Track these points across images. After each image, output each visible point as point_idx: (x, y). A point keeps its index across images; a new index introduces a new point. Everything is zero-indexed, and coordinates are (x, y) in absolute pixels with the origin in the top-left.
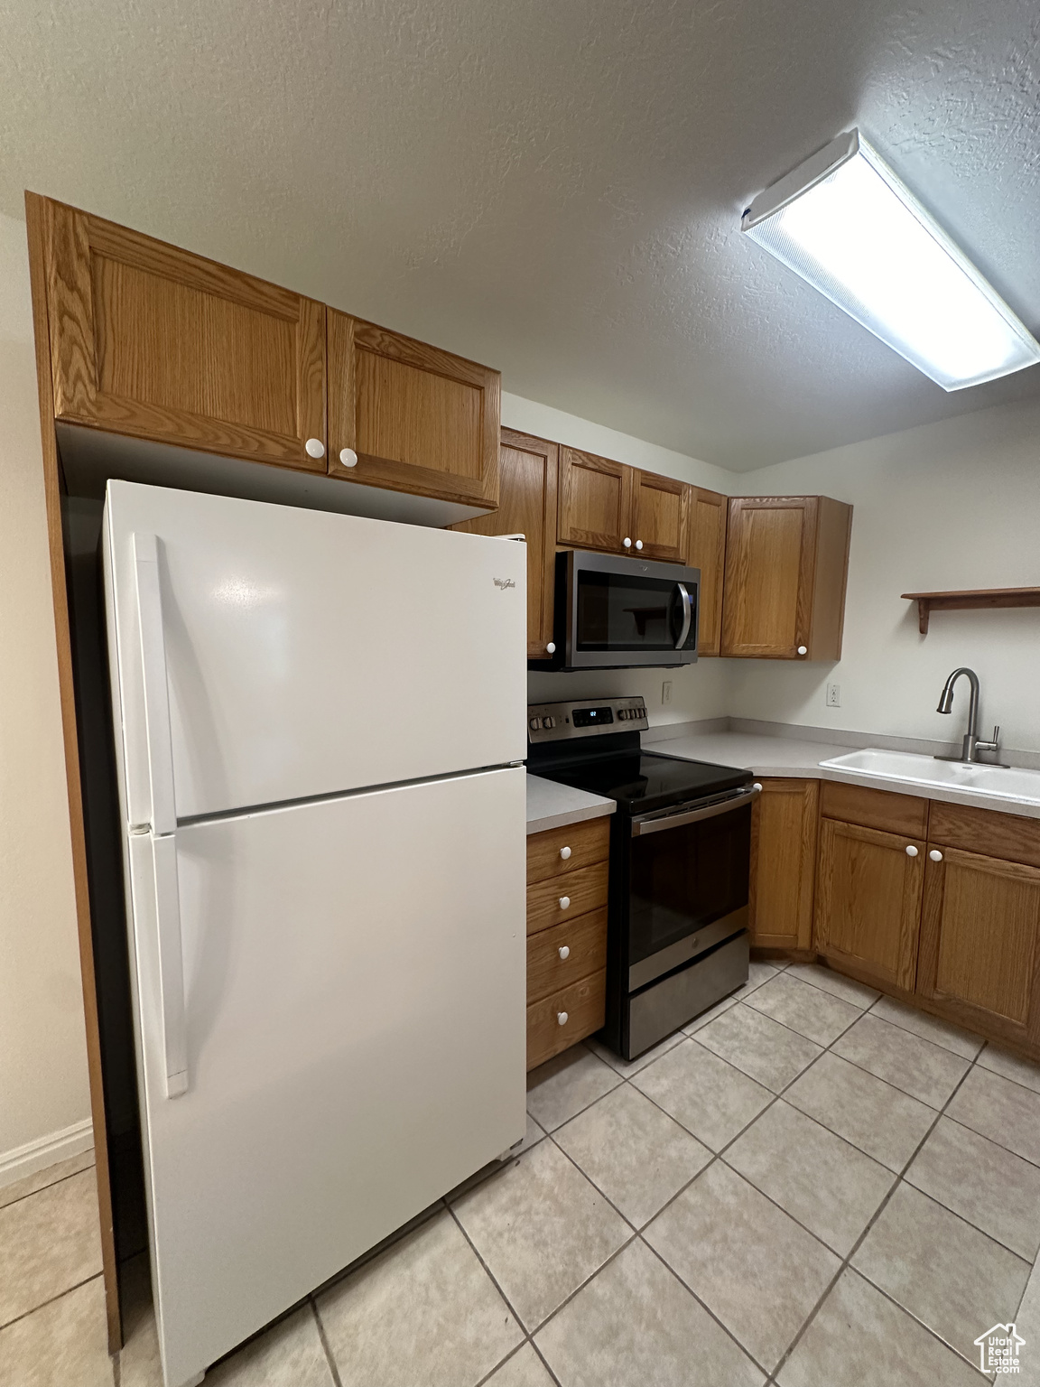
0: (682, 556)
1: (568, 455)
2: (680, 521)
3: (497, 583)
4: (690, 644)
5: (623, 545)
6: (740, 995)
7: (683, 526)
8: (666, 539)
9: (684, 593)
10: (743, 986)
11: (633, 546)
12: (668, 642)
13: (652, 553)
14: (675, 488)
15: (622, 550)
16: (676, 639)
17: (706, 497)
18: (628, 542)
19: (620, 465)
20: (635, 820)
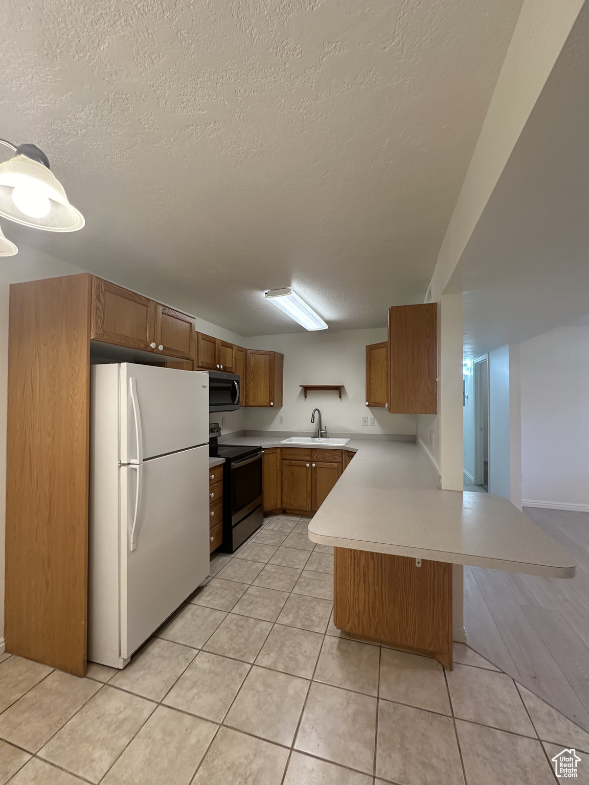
0: (233, 371)
1: (200, 336)
2: (233, 358)
3: (203, 387)
4: (238, 403)
5: (217, 367)
6: (262, 527)
7: (234, 360)
8: (229, 365)
9: (236, 384)
10: (262, 525)
11: (220, 367)
12: (231, 402)
13: (225, 370)
14: (230, 346)
15: (216, 369)
16: (234, 402)
17: (240, 349)
18: (218, 366)
19: (215, 339)
20: (232, 464)
